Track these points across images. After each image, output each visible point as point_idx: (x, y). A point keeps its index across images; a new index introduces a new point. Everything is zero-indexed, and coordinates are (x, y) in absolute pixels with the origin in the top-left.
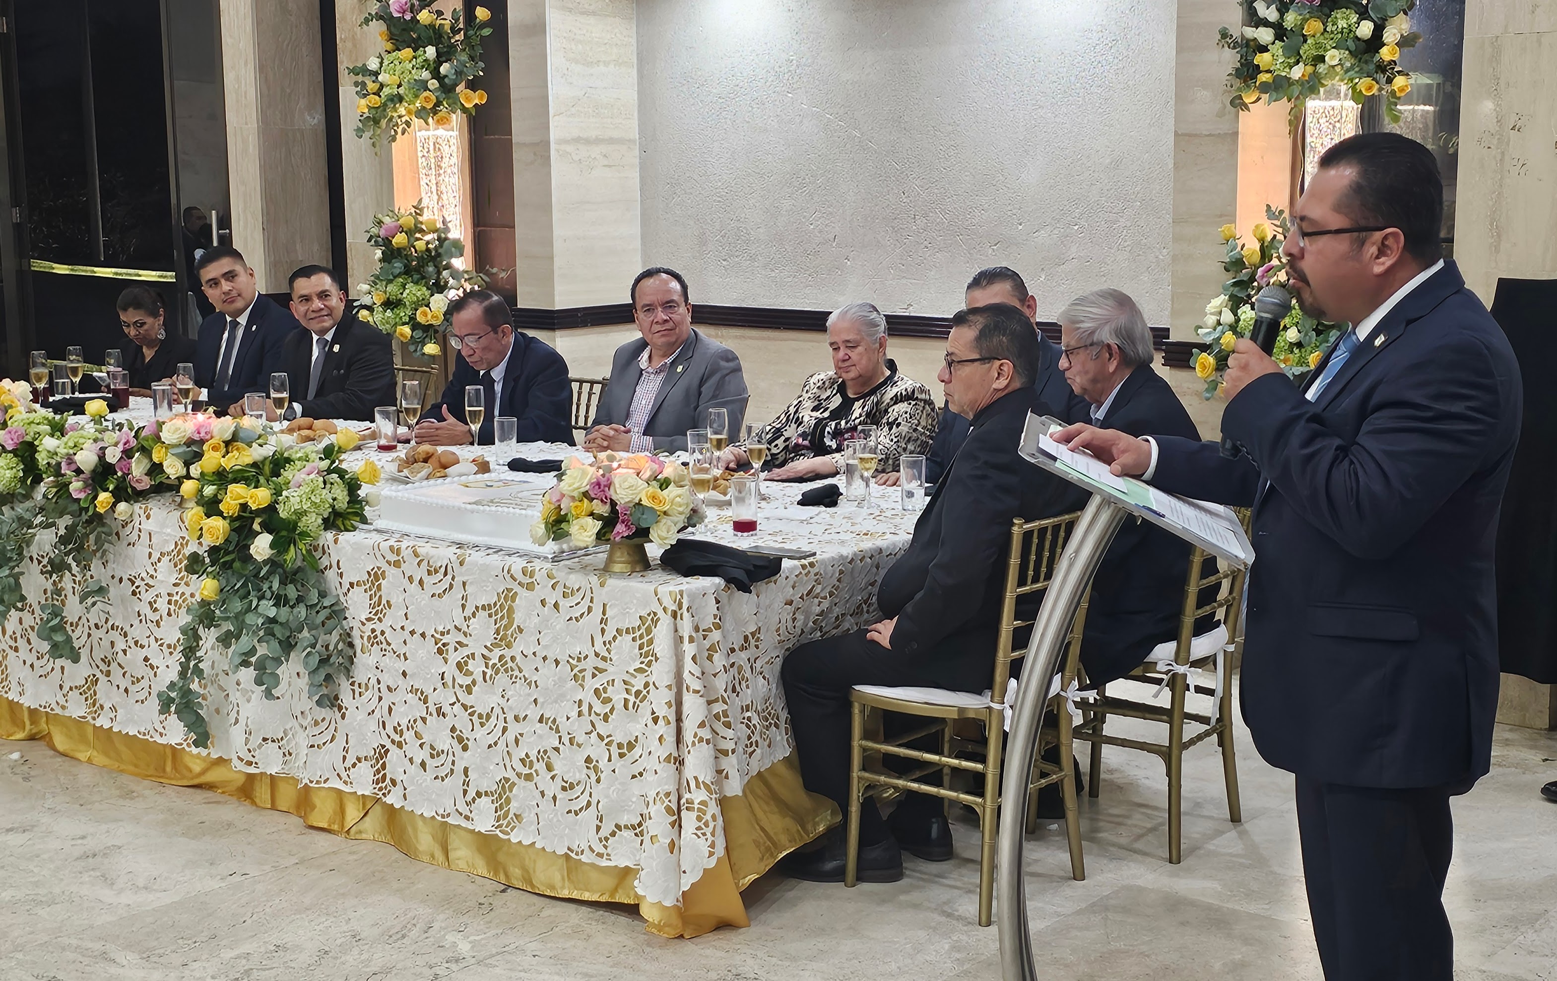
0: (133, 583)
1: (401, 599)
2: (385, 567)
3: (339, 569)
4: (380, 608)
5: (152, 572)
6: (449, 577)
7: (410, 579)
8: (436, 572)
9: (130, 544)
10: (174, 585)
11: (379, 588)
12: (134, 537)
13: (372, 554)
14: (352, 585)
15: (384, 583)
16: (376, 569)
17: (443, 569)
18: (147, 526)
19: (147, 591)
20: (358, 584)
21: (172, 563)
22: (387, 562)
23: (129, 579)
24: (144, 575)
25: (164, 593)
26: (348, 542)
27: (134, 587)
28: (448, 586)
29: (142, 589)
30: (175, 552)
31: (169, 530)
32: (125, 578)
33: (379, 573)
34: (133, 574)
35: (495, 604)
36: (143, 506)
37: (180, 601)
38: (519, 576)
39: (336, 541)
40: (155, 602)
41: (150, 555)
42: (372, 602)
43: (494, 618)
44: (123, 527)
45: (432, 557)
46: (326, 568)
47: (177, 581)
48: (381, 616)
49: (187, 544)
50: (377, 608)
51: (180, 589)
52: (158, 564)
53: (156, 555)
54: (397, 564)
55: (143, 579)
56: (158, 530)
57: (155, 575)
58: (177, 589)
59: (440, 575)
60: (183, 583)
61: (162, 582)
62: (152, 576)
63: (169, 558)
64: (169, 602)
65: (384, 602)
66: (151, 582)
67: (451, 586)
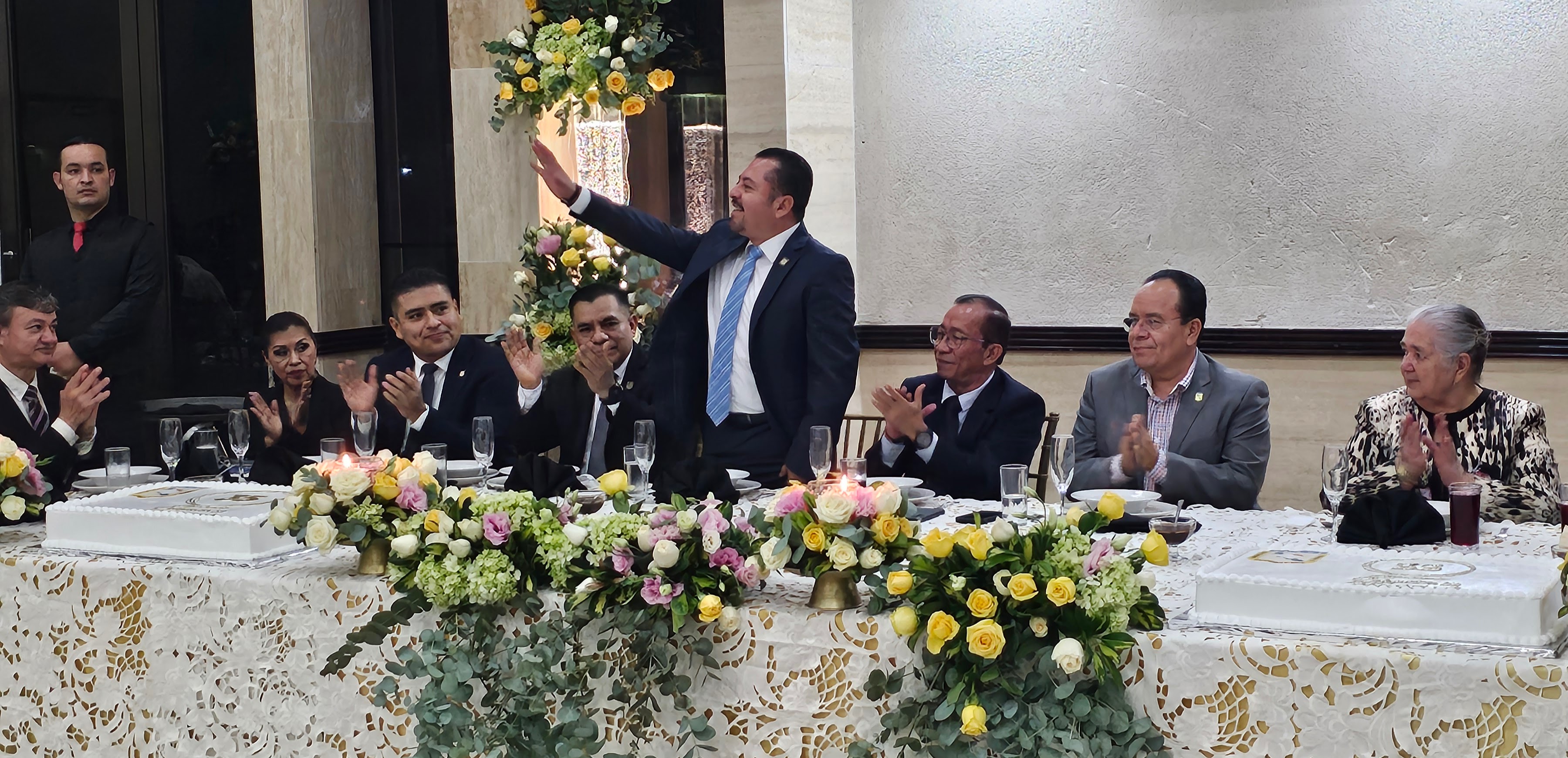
0: (731, 717)
1: (1285, 717)
2: (1254, 674)
3: (1160, 680)
4: (1243, 733)
5: (771, 698)
6: (1387, 686)
7: (1307, 690)
8: (1359, 678)
9: (726, 664)
10: (814, 716)
11: (1244, 704)
12: (741, 651)
13: (1228, 658)
14: (1187, 702)
15: (1253, 699)
16: (1236, 679)
17: (1376, 676)
18: (765, 637)
19: (758, 726)
20: (1199, 701)
21: (817, 684)
22: (1261, 668)
23: (723, 712)
24: (757, 704)
25: (794, 725)
26: (1181, 646)
27: (734, 723)
28: (1384, 698)
29: (751, 726)
30: (822, 671)
31: (811, 642)
32: (717, 710)
33: (1242, 684)
34: (735, 704)
35: (1478, 719)
36: (757, 611)
37: (828, 738)
38: (1532, 679)
39: (1157, 644)
40: (774, 741)
41: (769, 677)
42: (1224, 725)
43: (1477, 737)
44: (717, 640)
45: (1351, 660)
46: (1129, 682)
47: (823, 710)
48: (1246, 743)
49: (846, 660)
50: (1235, 733)
51: (827, 722)
52: (785, 689)
53: (780, 677)
54: (1281, 671)
55: (753, 711)
56: (789, 641)
57: (778, 703)
58: (820, 722)
59: (1367, 684)
60: (833, 712)
61: (793, 712)
62: (772, 706)
63: (809, 679)
64: (805, 740)
65: (1252, 722)
66: (770, 714)
67: (1390, 698)
